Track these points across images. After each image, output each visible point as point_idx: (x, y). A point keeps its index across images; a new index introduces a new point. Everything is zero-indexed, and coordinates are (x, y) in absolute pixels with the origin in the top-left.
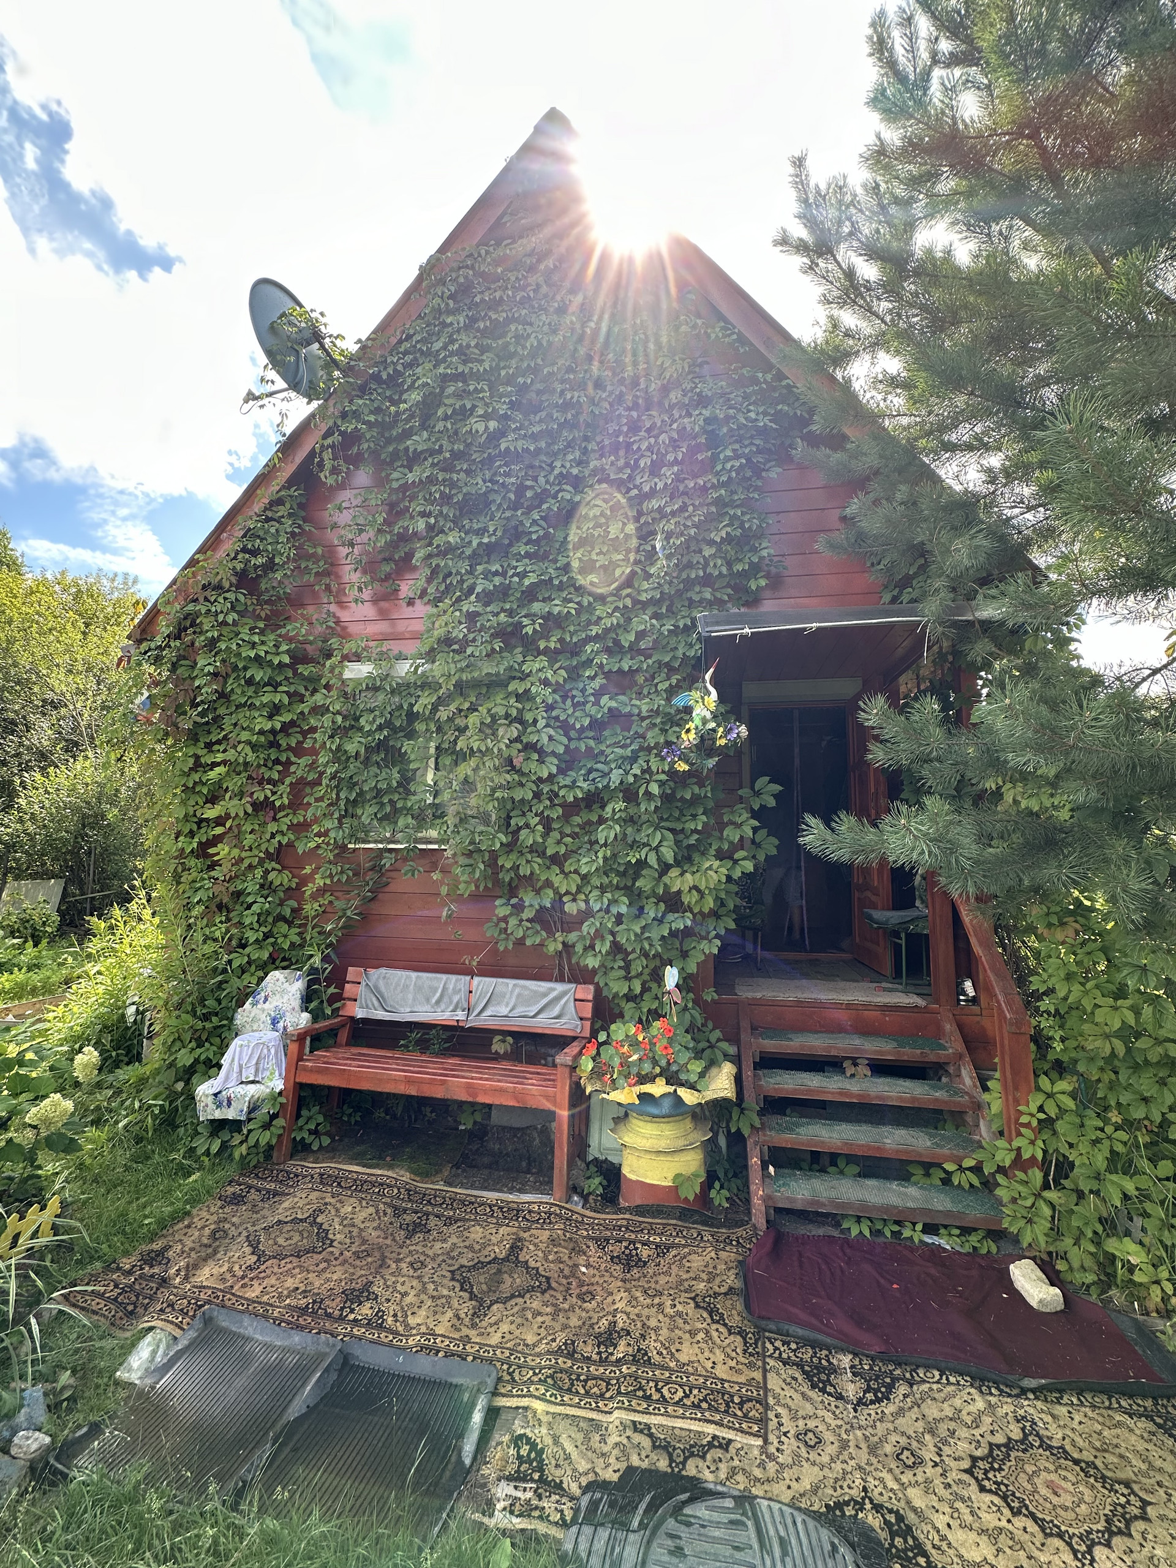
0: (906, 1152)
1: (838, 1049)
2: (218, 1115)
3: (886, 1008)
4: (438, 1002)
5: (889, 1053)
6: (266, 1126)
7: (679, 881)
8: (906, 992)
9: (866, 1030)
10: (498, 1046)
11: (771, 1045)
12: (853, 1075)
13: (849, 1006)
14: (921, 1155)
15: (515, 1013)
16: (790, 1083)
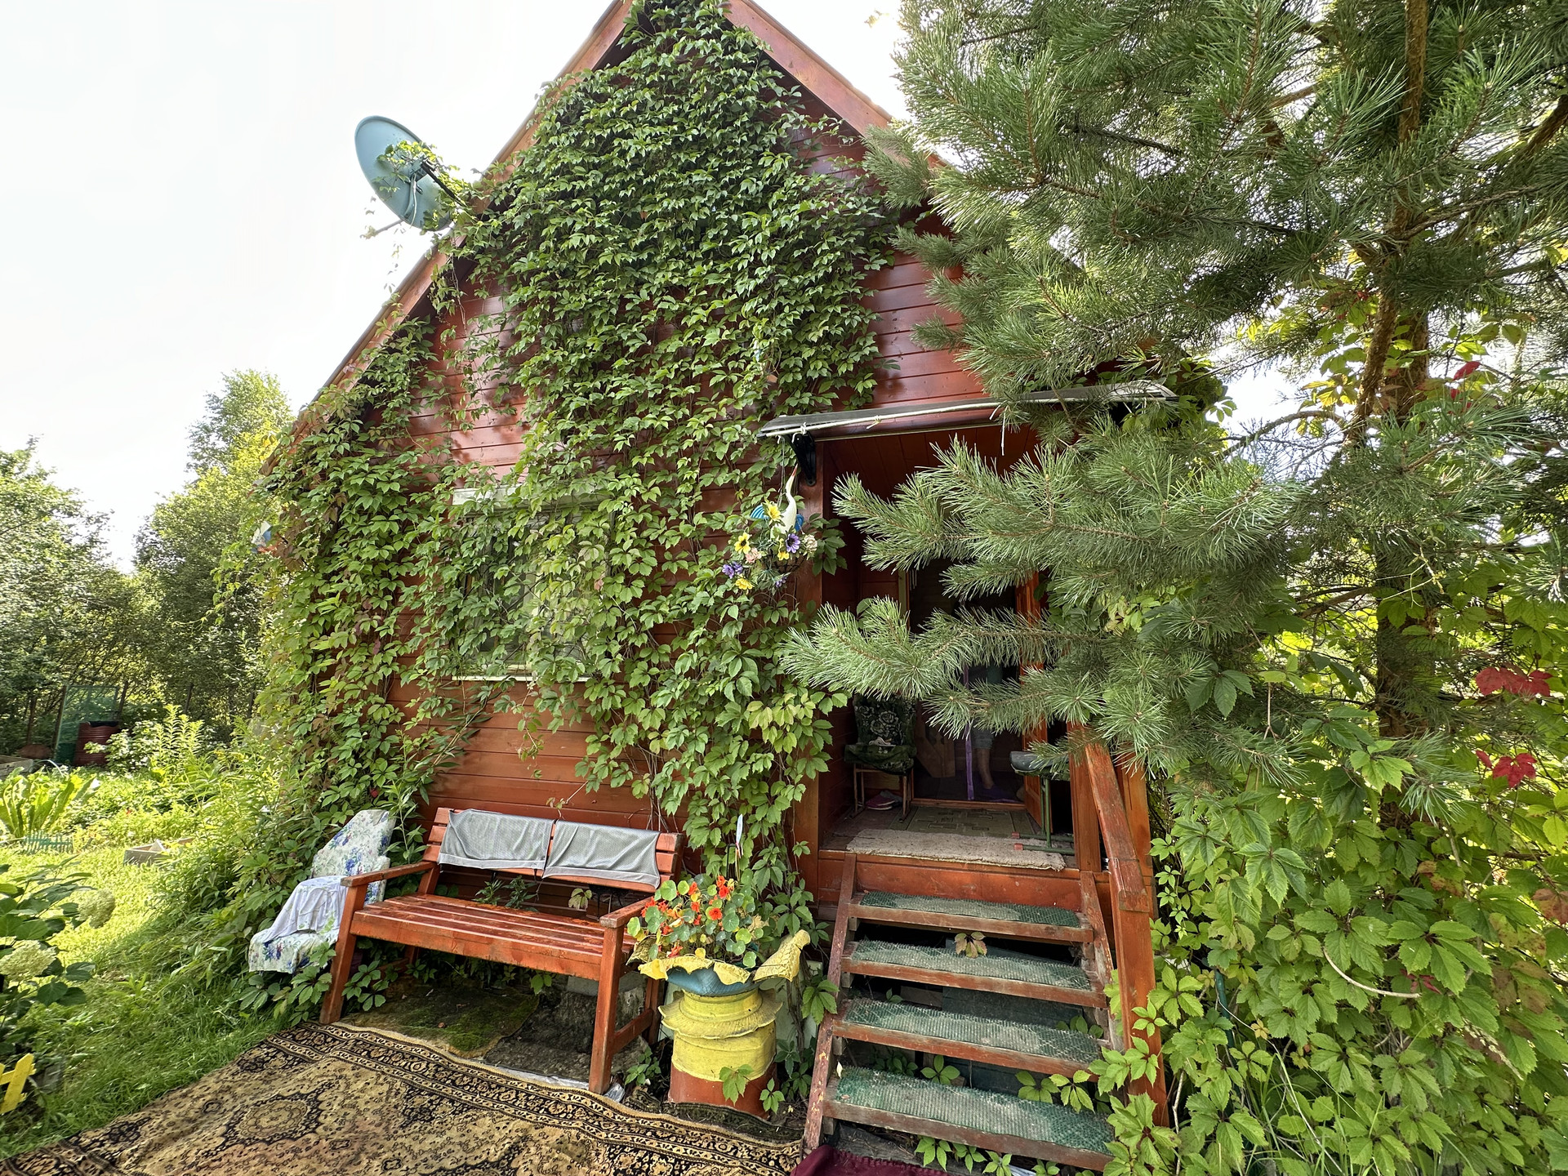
0: (1006, 1057)
1: (947, 919)
2: (267, 966)
3: (1015, 871)
4: (518, 849)
5: (1008, 927)
6: (312, 982)
7: (759, 717)
8: (1048, 852)
9: (990, 897)
10: (575, 902)
11: (871, 911)
12: (964, 953)
13: (972, 867)
14: (1023, 1062)
15: (594, 864)
16: (883, 959)
